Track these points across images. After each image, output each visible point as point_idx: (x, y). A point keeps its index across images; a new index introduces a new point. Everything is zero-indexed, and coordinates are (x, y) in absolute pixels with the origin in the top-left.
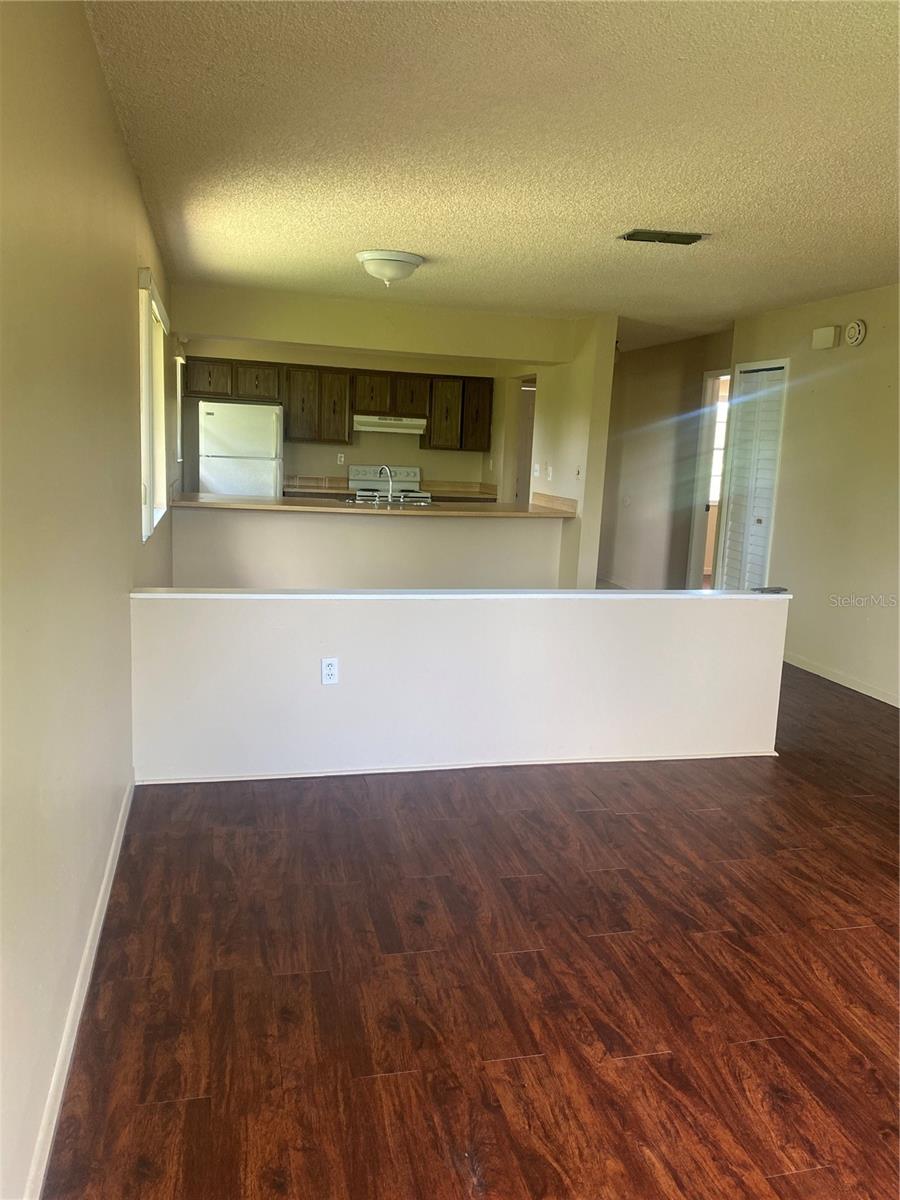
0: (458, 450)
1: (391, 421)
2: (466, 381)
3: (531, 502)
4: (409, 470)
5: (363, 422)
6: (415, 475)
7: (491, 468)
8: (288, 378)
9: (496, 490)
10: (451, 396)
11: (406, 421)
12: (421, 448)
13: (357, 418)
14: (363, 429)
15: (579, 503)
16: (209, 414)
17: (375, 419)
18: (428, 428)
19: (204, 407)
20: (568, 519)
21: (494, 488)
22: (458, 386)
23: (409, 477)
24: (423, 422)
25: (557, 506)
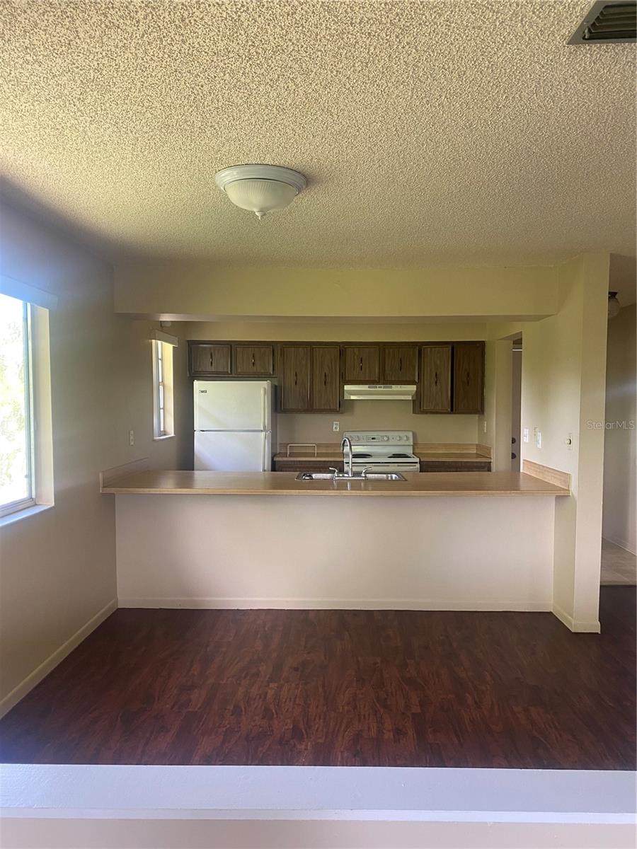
0: (450, 413)
1: (380, 388)
2: (454, 346)
3: (521, 471)
4: (401, 434)
5: (353, 391)
6: (408, 439)
7: (485, 431)
8: (282, 353)
9: (489, 453)
10: (441, 361)
11: (395, 388)
12: (414, 412)
13: (347, 387)
14: (353, 397)
15: (573, 479)
16: (202, 392)
17: (365, 388)
18: (418, 393)
19: (197, 384)
20: (562, 497)
21: (489, 449)
22: (448, 349)
23: (400, 441)
24: (413, 388)
25: (549, 479)
